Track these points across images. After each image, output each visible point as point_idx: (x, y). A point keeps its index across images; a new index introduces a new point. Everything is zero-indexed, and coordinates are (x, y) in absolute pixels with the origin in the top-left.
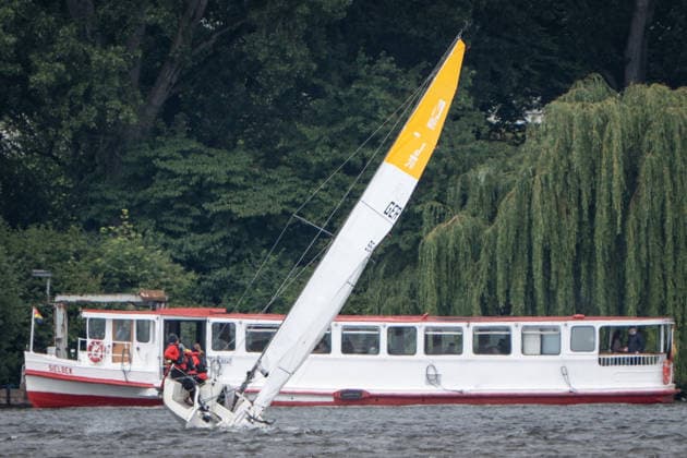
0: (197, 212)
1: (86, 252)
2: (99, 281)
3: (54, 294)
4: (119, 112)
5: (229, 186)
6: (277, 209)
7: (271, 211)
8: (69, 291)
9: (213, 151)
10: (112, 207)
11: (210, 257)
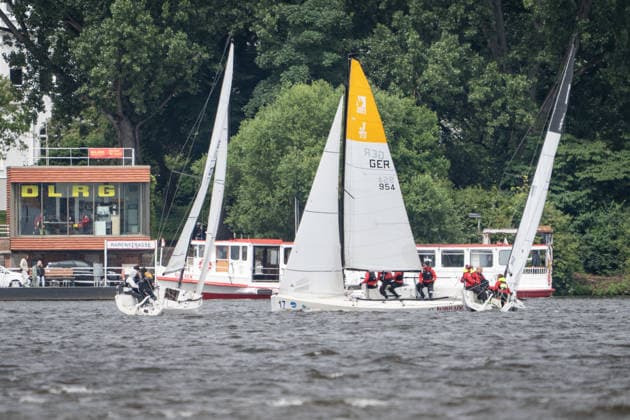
0: (571, 178)
1: (502, 202)
2: (511, 220)
3: (483, 228)
4: (524, 116)
5: (591, 162)
6: (621, 176)
7: (618, 177)
8: (492, 226)
9: (582, 141)
10: (518, 176)
11: (579, 206)
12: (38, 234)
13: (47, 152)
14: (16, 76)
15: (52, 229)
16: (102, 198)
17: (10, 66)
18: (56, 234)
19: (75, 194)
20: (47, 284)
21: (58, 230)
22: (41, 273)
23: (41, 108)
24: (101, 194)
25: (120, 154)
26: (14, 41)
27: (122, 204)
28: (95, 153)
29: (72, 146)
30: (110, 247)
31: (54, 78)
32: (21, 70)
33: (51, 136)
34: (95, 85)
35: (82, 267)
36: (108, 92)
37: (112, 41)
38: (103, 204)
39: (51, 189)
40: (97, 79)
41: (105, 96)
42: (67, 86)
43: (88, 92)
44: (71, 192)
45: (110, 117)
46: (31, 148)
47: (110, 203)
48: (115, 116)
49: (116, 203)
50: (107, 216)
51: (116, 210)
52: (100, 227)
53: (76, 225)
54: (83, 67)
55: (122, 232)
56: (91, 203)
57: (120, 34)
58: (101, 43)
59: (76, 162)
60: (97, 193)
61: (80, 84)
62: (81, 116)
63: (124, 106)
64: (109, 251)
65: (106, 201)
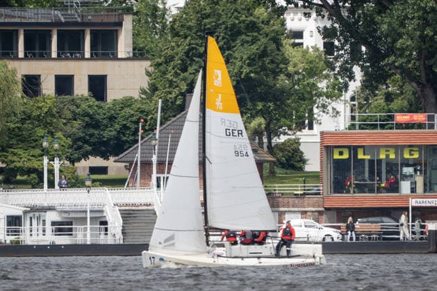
12: (348, 192)
13: (357, 117)
14: (329, 48)
15: (361, 188)
16: (408, 159)
17: (324, 38)
18: (364, 192)
19: (382, 156)
20: (357, 239)
21: (366, 190)
22: (351, 228)
23: (352, 77)
24: (407, 156)
25: (424, 119)
26: (327, 14)
27: (425, 165)
28: (401, 118)
29: (380, 112)
30: (414, 204)
31: (364, 49)
32: (333, 43)
33: (361, 103)
34: (401, 56)
35: (388, 222)
36: (412, 62)
37: (416, 15)
38: (408, 165)
39: (360, 151)
40: (403, 50)
41: (410, 65)
42: (376, 56)
43: (395, 62)
44: (378, 154)
45: (414, 85)
46: (342, 113)
47: (414, 164)
48: (419, 83)
49: (421, 165)
50: (411, 176)
51: (421, 171)
52: (405, 187)
53: (383, 185)
54: (389, 40)
55: (425, 191)
56: (397, 164)
57: (424, 9)
58: (406, 17)
59: (382, 127)
60: (402, 154)
61: (387, 55)
62: (387, 84)
63: (427, 75)
64: (414, 208)
65: (411, 163)
